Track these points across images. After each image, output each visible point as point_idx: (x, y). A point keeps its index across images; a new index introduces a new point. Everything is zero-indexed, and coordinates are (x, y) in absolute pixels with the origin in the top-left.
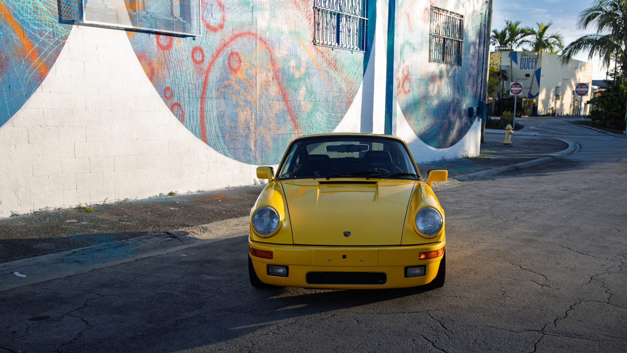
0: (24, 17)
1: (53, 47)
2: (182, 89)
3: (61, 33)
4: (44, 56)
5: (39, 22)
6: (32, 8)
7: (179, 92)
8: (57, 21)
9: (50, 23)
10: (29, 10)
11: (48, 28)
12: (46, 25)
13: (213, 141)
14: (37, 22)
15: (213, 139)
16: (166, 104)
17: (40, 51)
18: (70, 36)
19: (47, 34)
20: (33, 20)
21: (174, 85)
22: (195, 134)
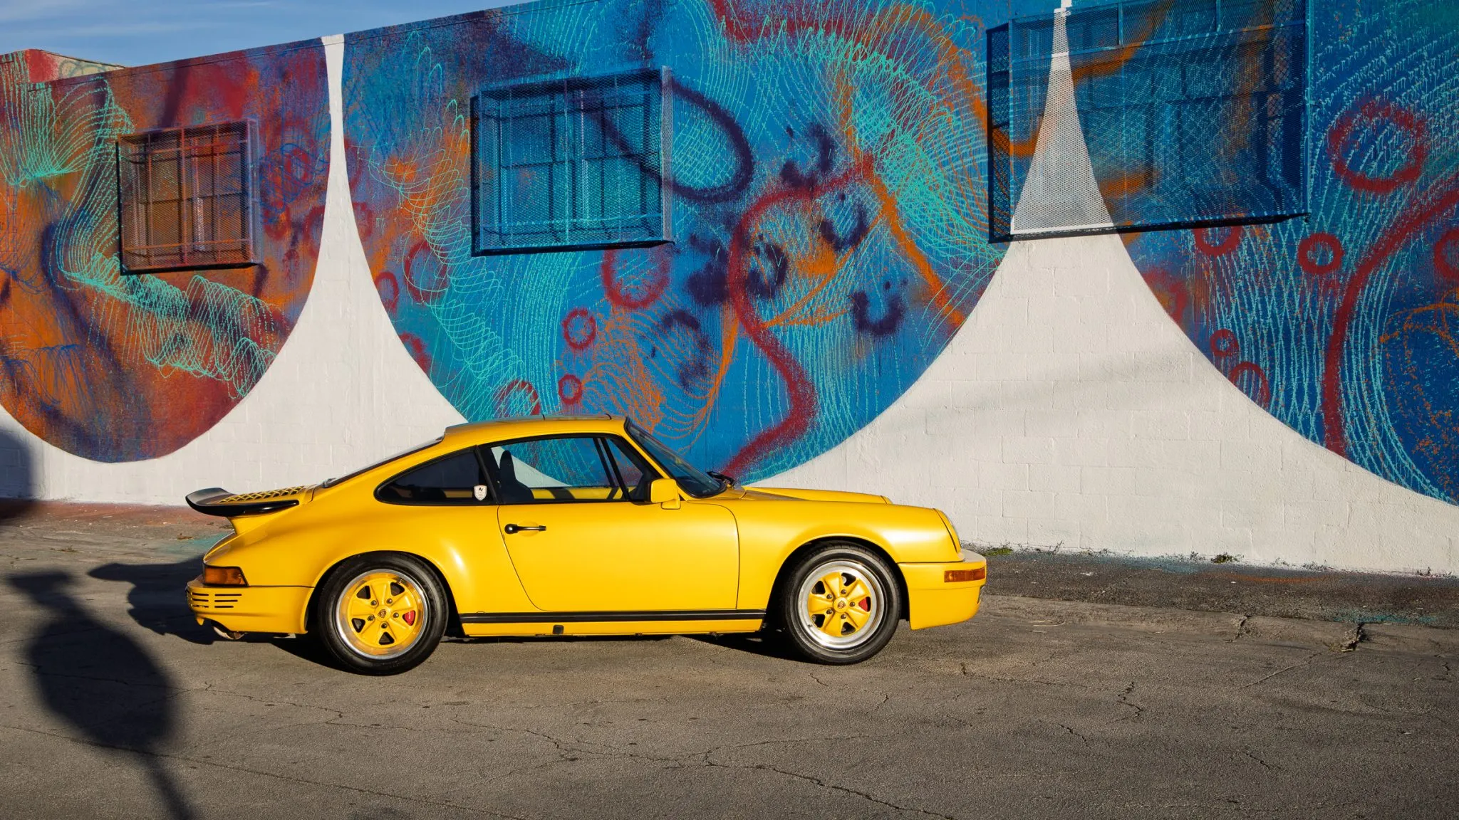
0: (931, 243)
1: (973, 282)
2: (1265, 332)
3: (989, 256)
4: (959, 297)
5: (955, 247)
6: (945, 227)
7: (1256, 341)
8: (986, 240)
9: (972, 244)
10: (940, 232)
11: (968, 253)
12: (965, 248)
13: (1368, 452)
14: (950, 246)
15: (1367, 448)
16: (1218, 367)
17: (950, 290)
18: (1005, 260)
19: (966, 262)
20: (945, 245)
21: (1242, 326)
22: (1305, 432)
